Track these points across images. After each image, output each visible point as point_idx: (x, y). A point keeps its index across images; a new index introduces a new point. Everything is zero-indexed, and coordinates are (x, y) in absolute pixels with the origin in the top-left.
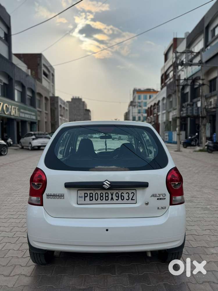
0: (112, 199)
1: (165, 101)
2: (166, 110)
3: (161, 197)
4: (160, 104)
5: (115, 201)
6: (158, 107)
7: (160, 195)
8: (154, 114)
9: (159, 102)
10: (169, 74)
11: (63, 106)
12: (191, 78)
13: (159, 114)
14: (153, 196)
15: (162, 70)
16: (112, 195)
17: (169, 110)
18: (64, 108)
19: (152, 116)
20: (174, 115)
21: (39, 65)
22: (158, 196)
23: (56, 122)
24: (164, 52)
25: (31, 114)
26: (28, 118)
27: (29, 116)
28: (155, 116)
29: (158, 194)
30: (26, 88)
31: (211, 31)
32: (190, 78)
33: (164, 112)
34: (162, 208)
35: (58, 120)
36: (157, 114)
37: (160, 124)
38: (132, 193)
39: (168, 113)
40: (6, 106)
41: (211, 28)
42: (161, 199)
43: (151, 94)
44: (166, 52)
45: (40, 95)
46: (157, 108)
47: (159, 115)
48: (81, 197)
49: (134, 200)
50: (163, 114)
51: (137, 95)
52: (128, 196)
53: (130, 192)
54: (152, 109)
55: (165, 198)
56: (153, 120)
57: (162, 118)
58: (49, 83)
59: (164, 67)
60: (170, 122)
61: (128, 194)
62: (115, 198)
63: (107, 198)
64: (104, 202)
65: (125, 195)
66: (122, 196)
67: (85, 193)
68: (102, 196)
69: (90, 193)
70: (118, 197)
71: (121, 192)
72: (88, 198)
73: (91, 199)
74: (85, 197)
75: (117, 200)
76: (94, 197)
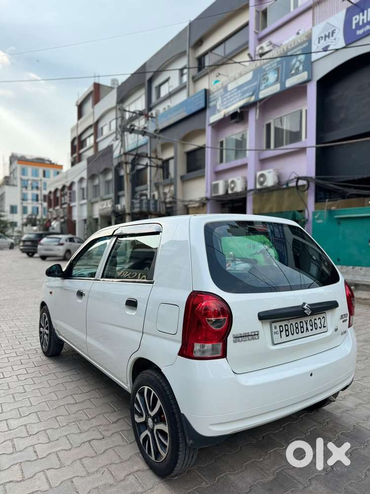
1: (84, 185)
2: (87, 199)
3: (345, 318)
4: (76, 188)
5: (310, 333)
6: (70, 193)
7: (344, 315)
8: (62, 204)
9: (72, 184)
10: (85, 140)
12: (134, 153)
13: (72, 204)
15: (72, 130)
16: (306, 324)
17: (93, 200)
19: (58, 207)
20: (104, 209)
22: (343, 318)
24: (77, 102)
28: (65, 208)
31: (156, 87)
32: (131, 153)
33: (85, 201)
36: (69, 204)
37: (77, 222)
38: (323, 318)
39: (92, 204)
41: (156, 83)
43: (46, 169)
44: (79, 103)
46: (68, 195)
47: (75, 206)
48: (276, 333)
49: (325, 327)
50: (82, 205)
51: (18, 167)
52: (320, 323)
53: (321, 316)
54: (58, 194)
55: (347, 320)
56: (62, 215)
57: (80, 211)
59: (77, 126)
60: (96, 220)
61: (320, 320)
62: (310, 328)
63: (302, 329)
64: (300, 335)
65: (318, 322)
66: (315, 323)
67: (280, 326)
68: (297, 328)
69: (285, 325)
70: (312, 326)
71: (315, 319)
72: (283, 334)
73: (287, 334)
74: (281, 332)
75: (312, 330)
76: (289, 330)
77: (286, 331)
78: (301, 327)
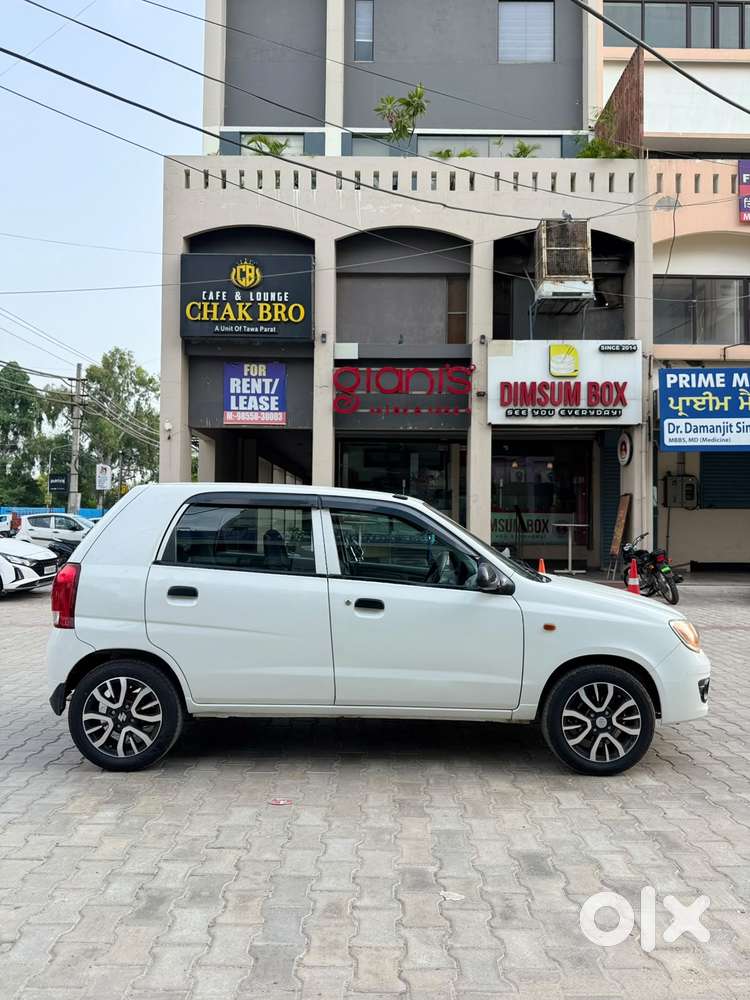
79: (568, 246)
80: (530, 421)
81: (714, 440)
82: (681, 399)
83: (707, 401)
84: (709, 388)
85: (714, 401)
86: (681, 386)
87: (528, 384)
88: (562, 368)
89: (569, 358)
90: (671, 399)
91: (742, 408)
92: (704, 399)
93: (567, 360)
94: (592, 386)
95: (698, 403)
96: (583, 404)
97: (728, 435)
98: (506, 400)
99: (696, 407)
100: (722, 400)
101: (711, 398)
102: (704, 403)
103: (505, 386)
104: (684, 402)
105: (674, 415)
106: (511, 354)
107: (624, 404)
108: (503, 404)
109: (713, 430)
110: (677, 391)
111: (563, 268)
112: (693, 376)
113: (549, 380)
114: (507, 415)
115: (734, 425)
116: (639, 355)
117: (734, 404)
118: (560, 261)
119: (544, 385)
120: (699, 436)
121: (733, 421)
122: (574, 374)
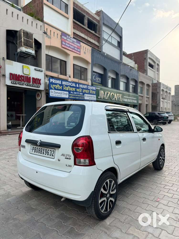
0: (43, 153)
3: (68, 157)
5: (44, 155)
7: (67, 155)
11: (165, 90)
14: (63, 155)
16: (44, 150)
18: (166, 92)
21: (145, 59)
22: (65, 156)
23: (157, 104)
25: (133, 99)
26: (130, 102)
27: (131, 101)
29: (66, 155)
30: (130, 79)
34: (69, 166)
35: (160, 102)
38: (53, 151)
40: (113, 94)
42: (67, 158)
45: (142, 83)
48: (31, 149)
49: (53, 156)
52: (51, 153)
53: (52, 150)
55: (70, 159)
58: (154, 72)
61: (51, 151)
62: (45, 153)
63: (41, 152)
64: (40, 154)
65: (50, 152)
66: (48, 152)
67: (33, 147)
68: (39, 151)
69: (35, 148)
70: (46, 152)
71: (48, 150)
72: (34, 150)
73: (35, 151)
74: (33, 149)
75: (45, 154)
76: (36, 150)
77: (35, 150)
78: (41, 151)
79: (28, 39)
80: (18, 85)
81: (59, 96)
82: (53, 85)
83: (58, 87)
84: (58, 84)
85: (59, 87)
86: (53, 82)
87: (18, 75)
88: (26, 72)
89: (28, 70)
90: (51, 85)
91: (64, 89)
92: (57, 86)
93: (27, 70)
94: (33, 78)
95: (56, 87)
96: (31, 83)
97: (62, 95)
98: (11, 78)
99: (56, 88)
100: (61, 87)
101: (59, 86)
102: (57, 87)
103: (11, 74)
104: (54, 86)
105: (52, 89)
106: (12, 65)
107: (40, 84)
108: (10, 79)
109: (59, 93)
110: (52, 83)
111: (27, 45)
112: (55, 80)
113: (23, 75)
114: (12, 83)
115: (63, 93)
116: (43, 73)
117: (63, 88)
118: (27, 42)
119: (22, 76)
120: (57, 94)
121: (62, 92)
122: (29, 74)
